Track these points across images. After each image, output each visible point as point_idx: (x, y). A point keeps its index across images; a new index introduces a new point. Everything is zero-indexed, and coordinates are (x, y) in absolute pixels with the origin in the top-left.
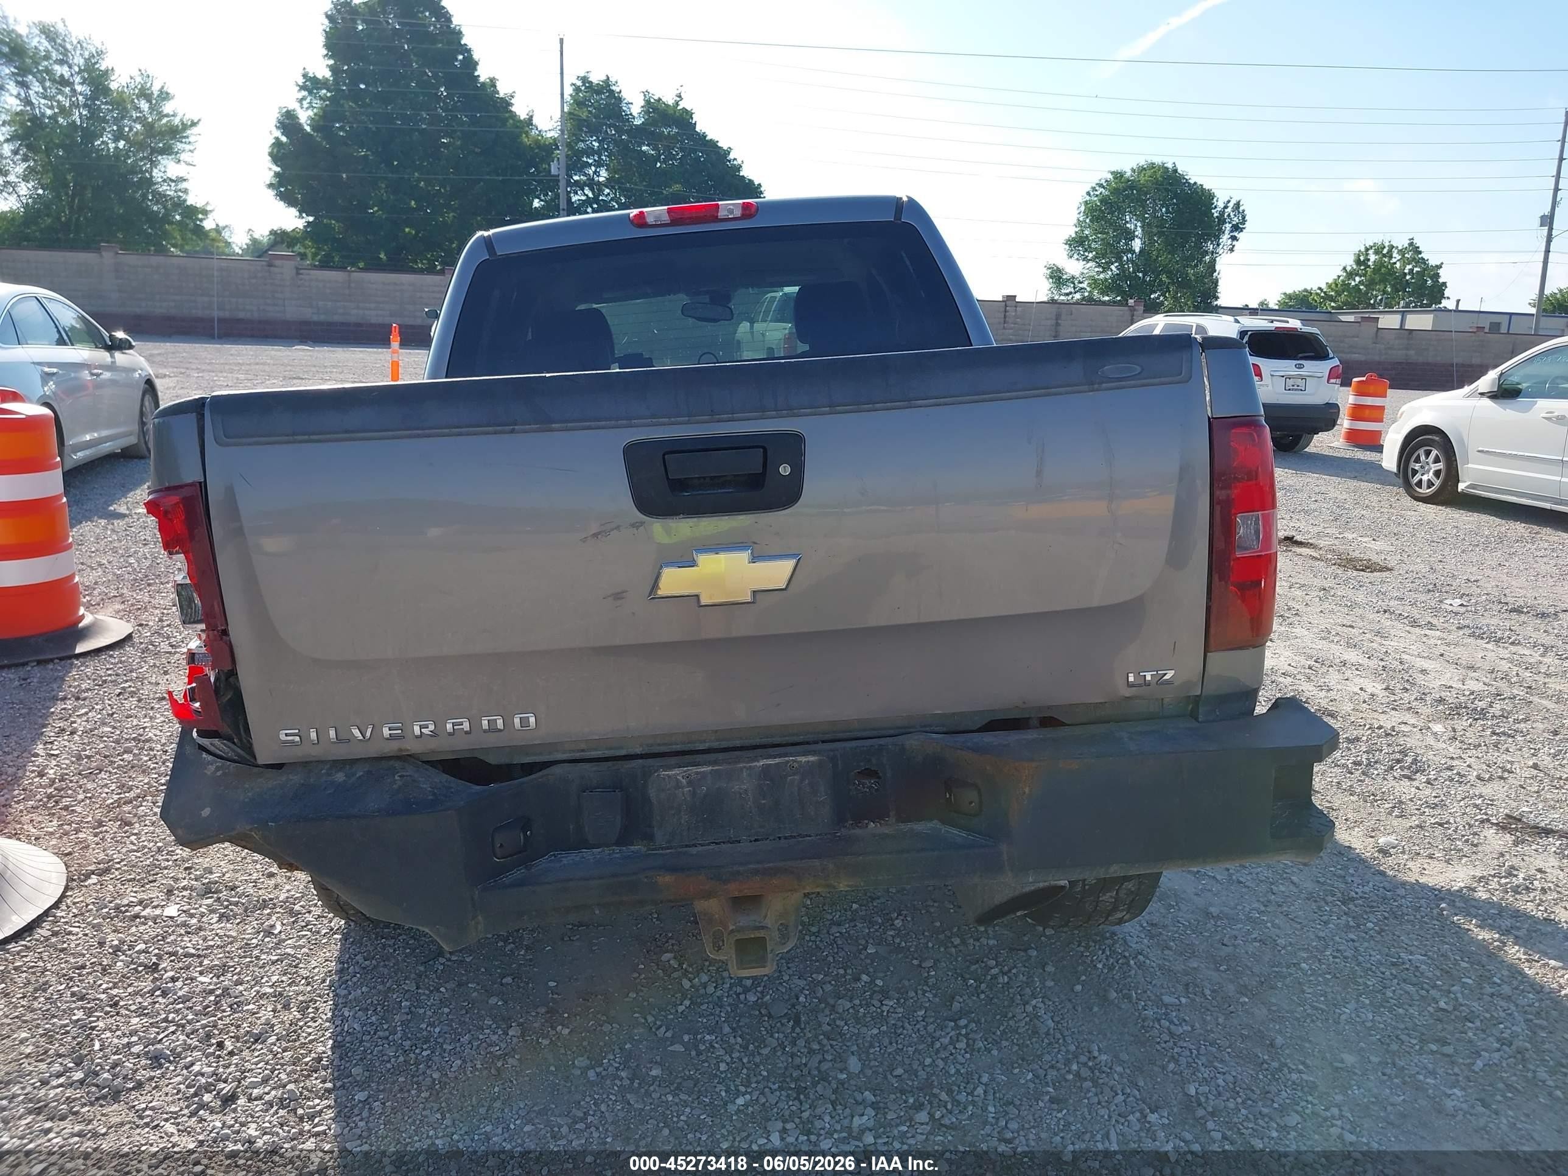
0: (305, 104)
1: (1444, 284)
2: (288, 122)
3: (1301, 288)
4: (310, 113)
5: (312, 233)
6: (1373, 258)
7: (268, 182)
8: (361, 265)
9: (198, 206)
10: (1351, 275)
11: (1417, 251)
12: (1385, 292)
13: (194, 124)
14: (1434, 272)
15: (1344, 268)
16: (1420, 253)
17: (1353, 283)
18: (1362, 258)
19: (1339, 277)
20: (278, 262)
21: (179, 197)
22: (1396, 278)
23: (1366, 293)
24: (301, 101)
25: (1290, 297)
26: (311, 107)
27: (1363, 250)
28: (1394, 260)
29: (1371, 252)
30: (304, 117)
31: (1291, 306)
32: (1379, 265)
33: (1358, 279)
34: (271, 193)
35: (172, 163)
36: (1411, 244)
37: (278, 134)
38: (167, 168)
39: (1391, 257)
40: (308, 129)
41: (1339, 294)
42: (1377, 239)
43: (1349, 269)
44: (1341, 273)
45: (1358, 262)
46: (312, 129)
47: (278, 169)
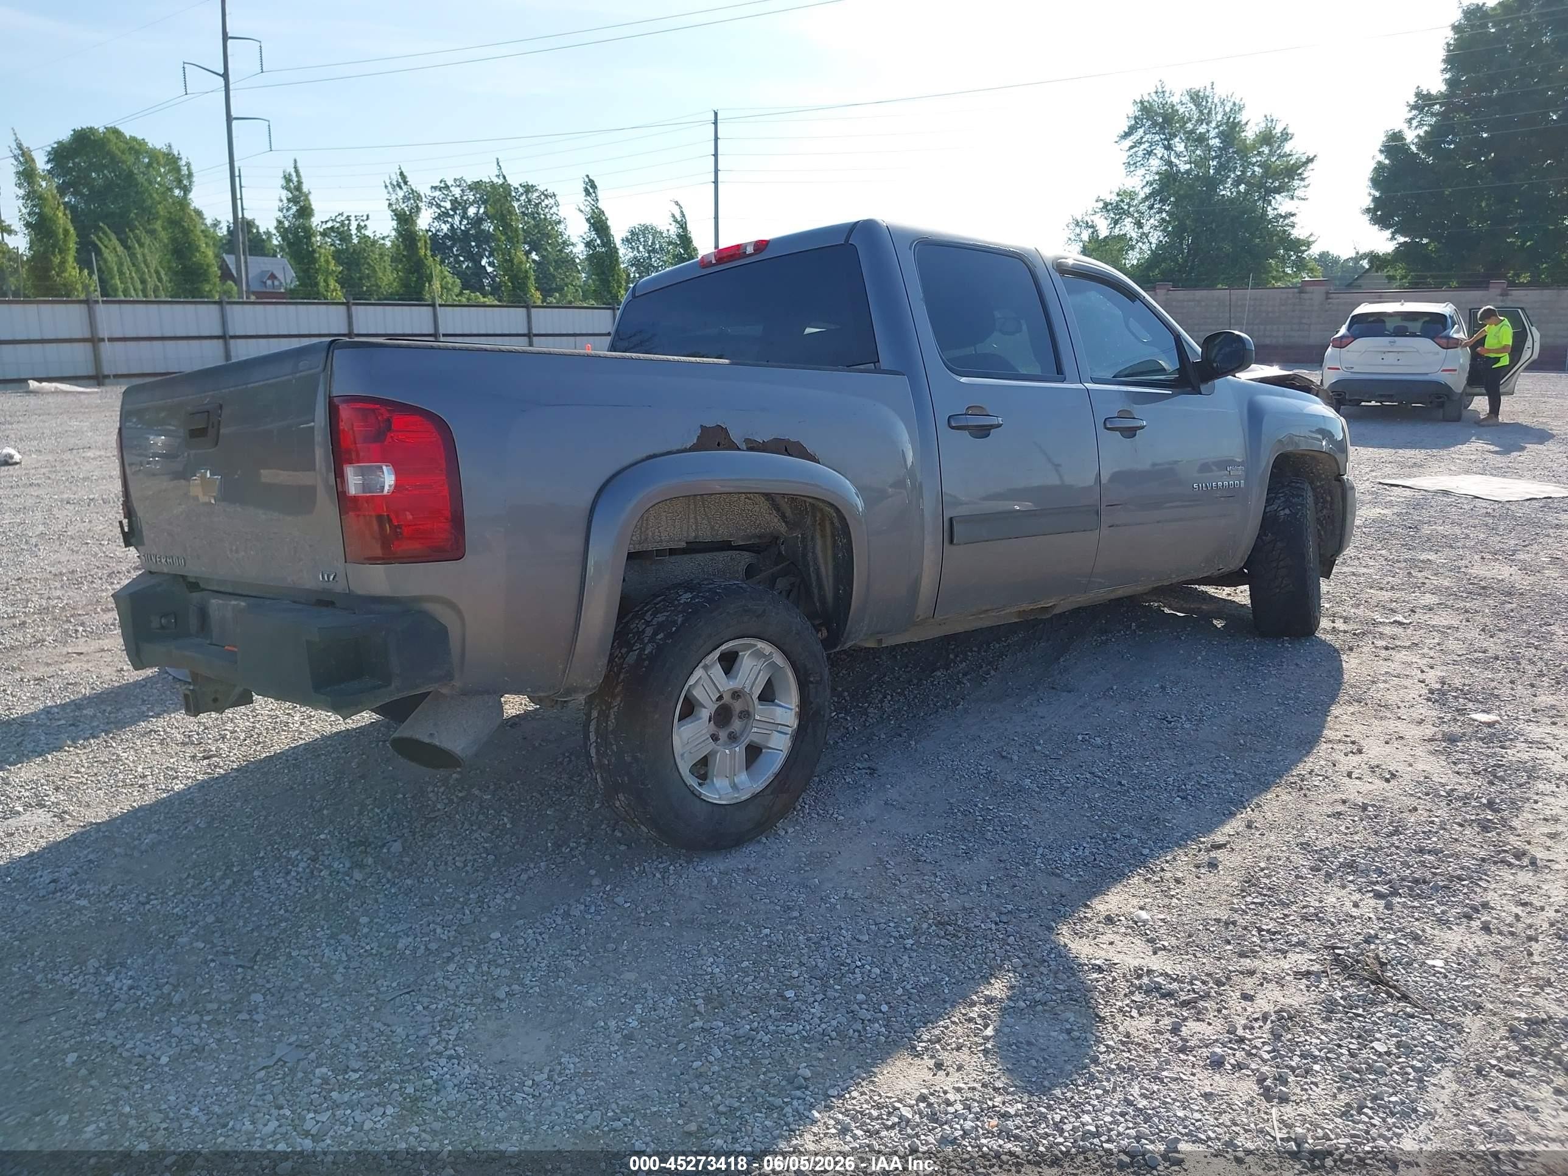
0: (1415, 123)
2: (1394, 145)
4: (1421, 132)
5: (1402, 253)
7: (1364, 207)
8: (1454, 284)
9: (1301, 237)
13: (1310, 160)
20: (1309, 289)
21: (1285, 231)
24: (1410, 121)
26: (1420, 125)
30: (1411, 136)
34: (1366, 218)
35: (1287, 200)
37: (1381, 158)
38: (1281, 204)
40: (1414, 148)
46: (1418, 149)
47: (1377, 194)
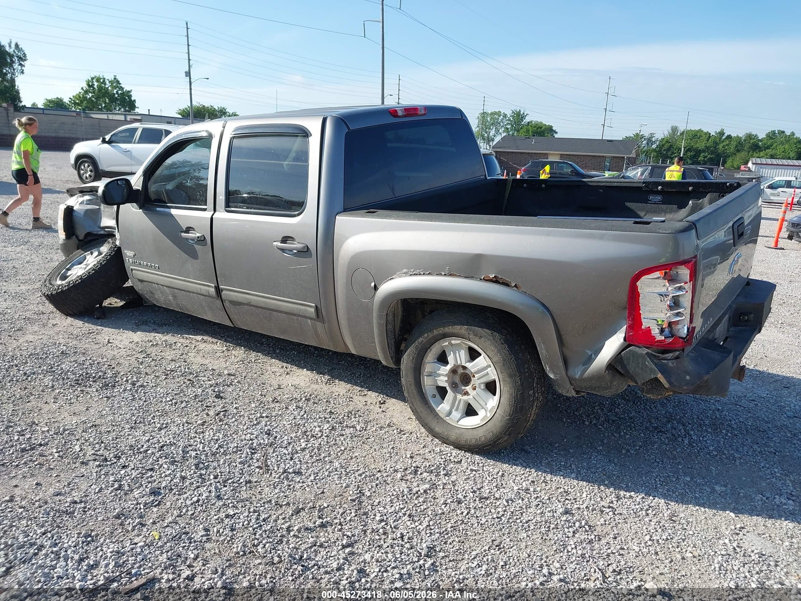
1: (135, 101)
3: (55, 97)
6: (96, 84)
10: (86, 92)
11: (118, 82)
12: (105, 103)
14: (128, 94)
15: (82, 88)
16: (120, 84)
17: (88, 97)
18: (91, 84)
19: (80, 93)
22: (110, 96)
23: (96, 102)
25: (50, 101)
27: (90, 79)
28: (107, 86)
29: (94, 80)
31: (51, 107)
32: (100, 88)
33: (90, 95)
36: (115, 78)
39: (105, 84)
41: (82, 102)
42: (97, 75)
43: (85, 89)
44: (81, 91)
45: (89, 85)
